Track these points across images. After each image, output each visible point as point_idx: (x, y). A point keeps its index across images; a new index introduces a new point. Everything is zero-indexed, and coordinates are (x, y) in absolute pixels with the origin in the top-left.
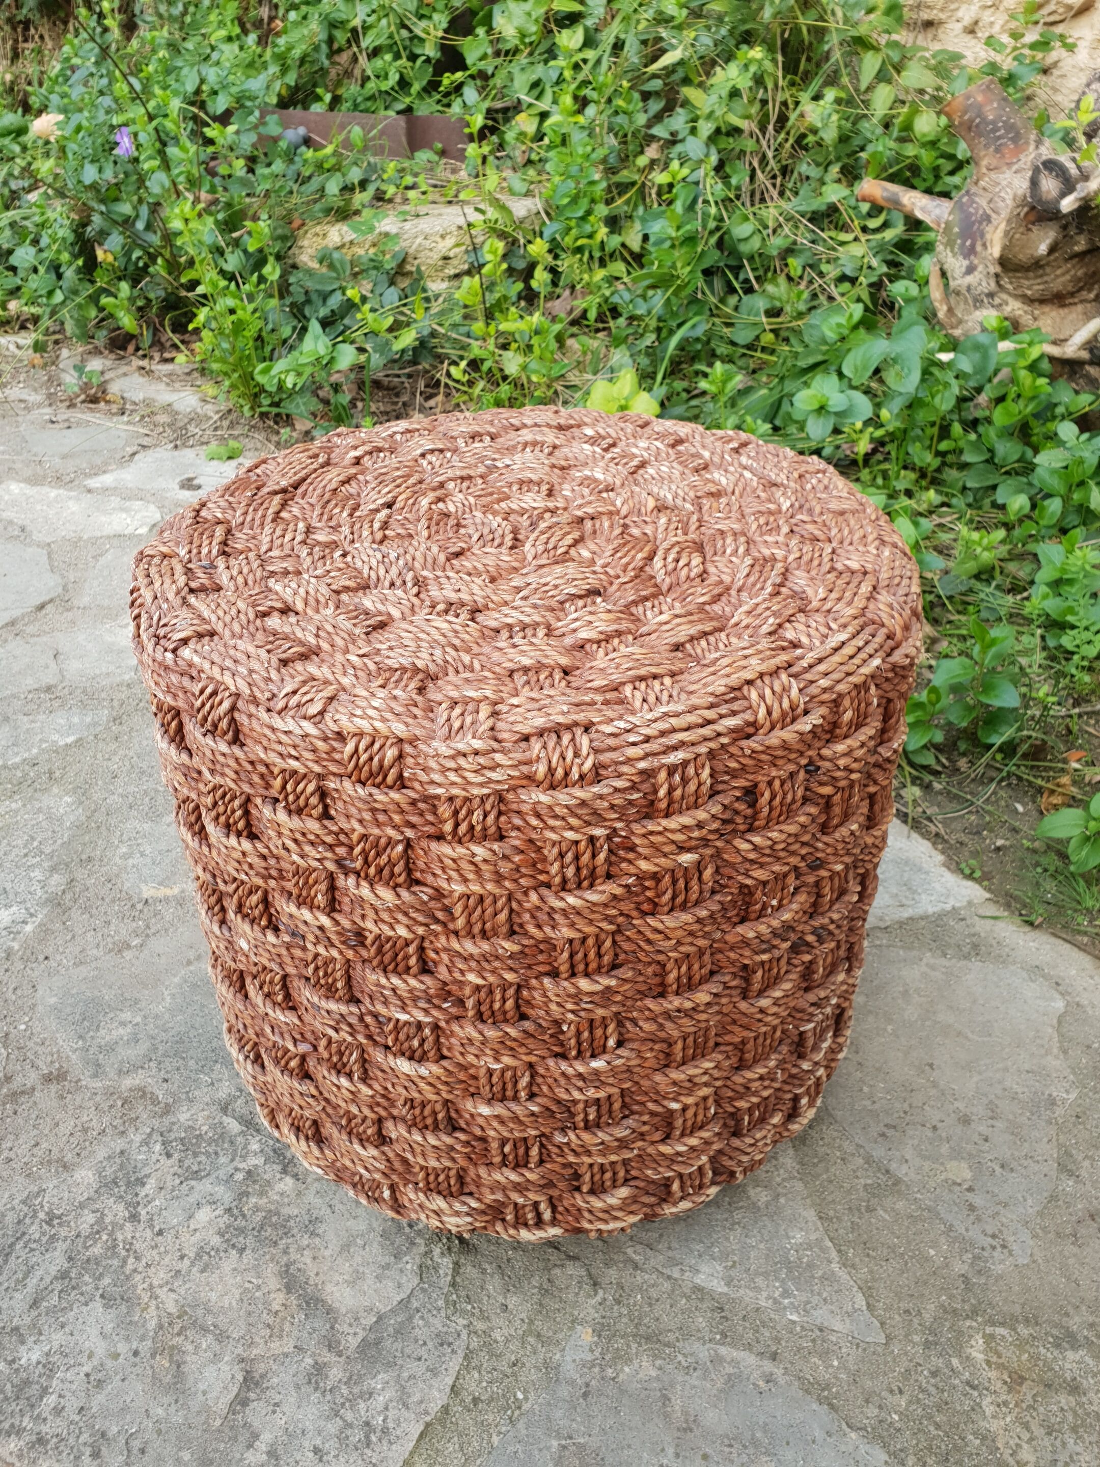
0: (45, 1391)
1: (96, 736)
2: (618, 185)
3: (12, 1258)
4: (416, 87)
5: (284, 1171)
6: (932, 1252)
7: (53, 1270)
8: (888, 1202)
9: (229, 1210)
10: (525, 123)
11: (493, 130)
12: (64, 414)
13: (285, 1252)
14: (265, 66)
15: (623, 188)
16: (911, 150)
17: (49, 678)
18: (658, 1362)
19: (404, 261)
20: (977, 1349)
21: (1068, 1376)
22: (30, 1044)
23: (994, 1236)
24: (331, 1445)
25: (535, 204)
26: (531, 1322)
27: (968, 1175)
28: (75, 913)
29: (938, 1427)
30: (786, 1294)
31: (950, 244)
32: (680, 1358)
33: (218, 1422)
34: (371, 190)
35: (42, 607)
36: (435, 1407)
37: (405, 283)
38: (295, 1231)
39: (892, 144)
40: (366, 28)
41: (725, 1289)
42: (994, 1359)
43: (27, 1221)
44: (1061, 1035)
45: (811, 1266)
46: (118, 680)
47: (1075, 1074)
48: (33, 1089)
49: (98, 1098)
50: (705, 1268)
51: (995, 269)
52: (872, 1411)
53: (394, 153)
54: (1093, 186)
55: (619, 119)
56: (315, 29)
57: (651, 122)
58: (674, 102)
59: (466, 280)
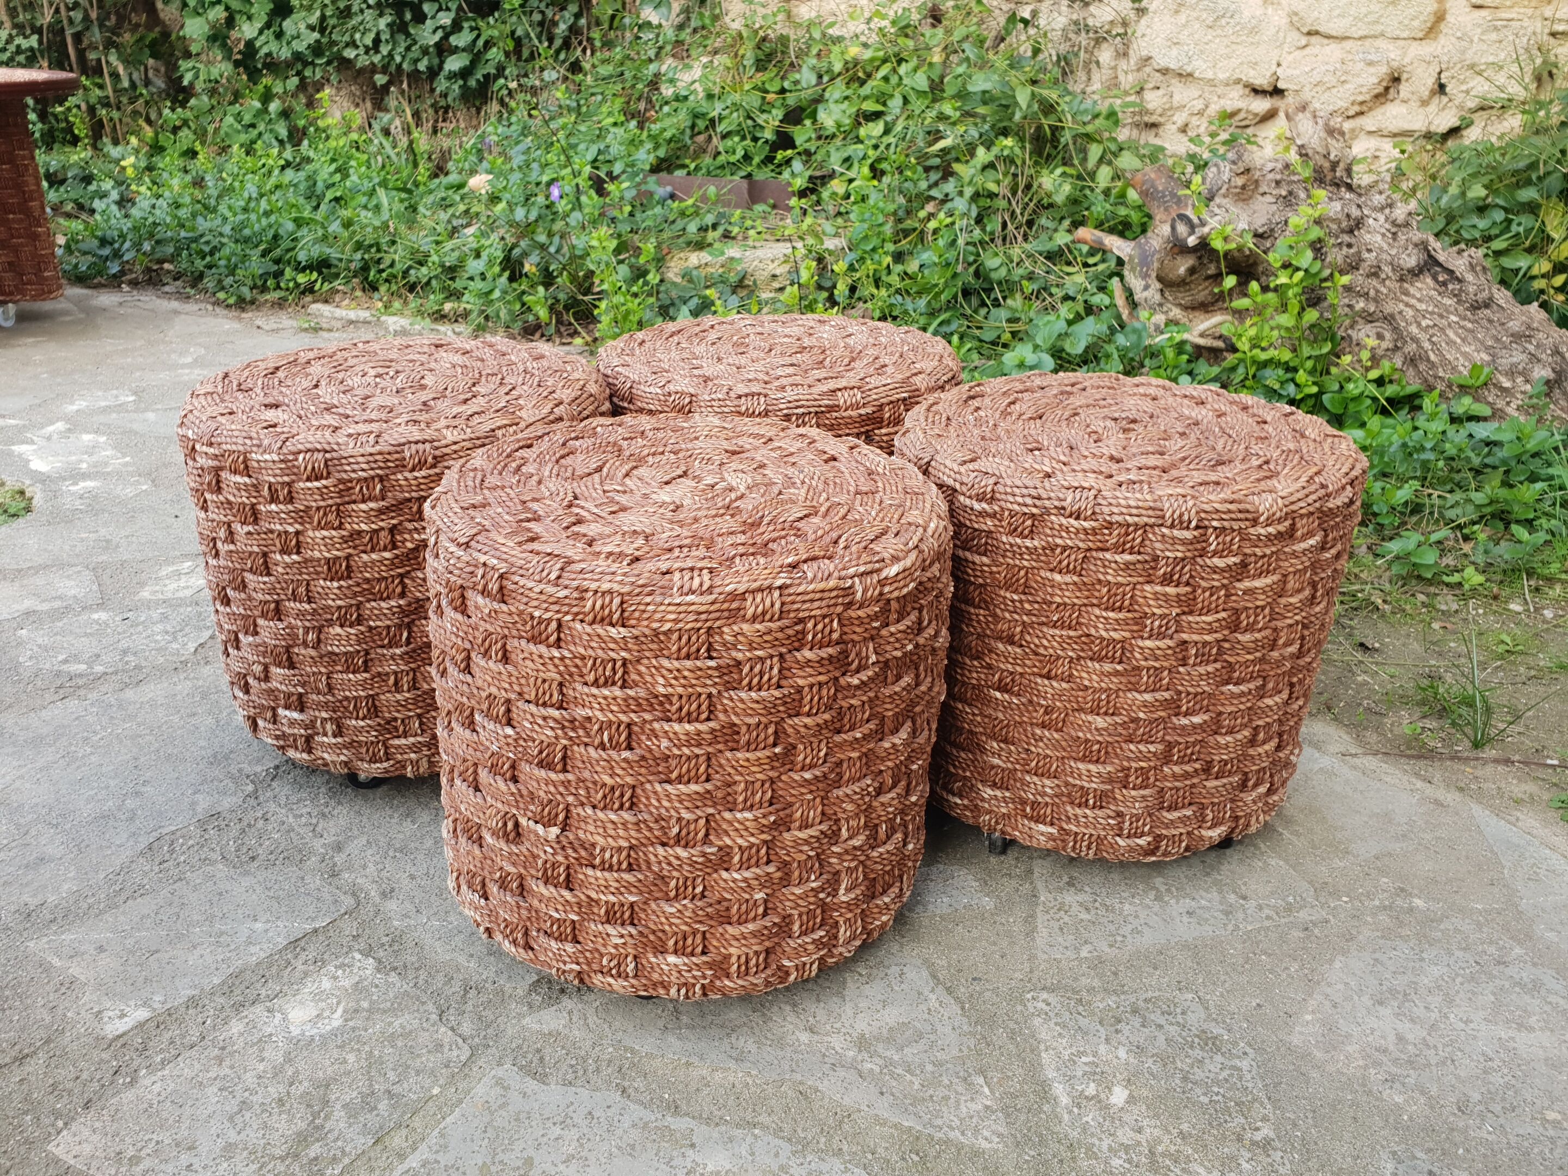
2: (903, 231)
4: (756, 160)
10: (837, 186)
11: (813, 191)
14: (641, 142)
15: (906, 233)
16: (1122, 211)
19: (744, 277)
25: (841, 242)
31: (1133, 270)
34: (720, 230)
37: (743, 293)
39: (1108, 206)
40: (721, 119)
51: (1158, 286)
53: (737, 206)
54: (1206, 230)
55: (906, 185)
56: (683, 118)
57: (930, 187)
58: (948, 173)
59: (789, 289)
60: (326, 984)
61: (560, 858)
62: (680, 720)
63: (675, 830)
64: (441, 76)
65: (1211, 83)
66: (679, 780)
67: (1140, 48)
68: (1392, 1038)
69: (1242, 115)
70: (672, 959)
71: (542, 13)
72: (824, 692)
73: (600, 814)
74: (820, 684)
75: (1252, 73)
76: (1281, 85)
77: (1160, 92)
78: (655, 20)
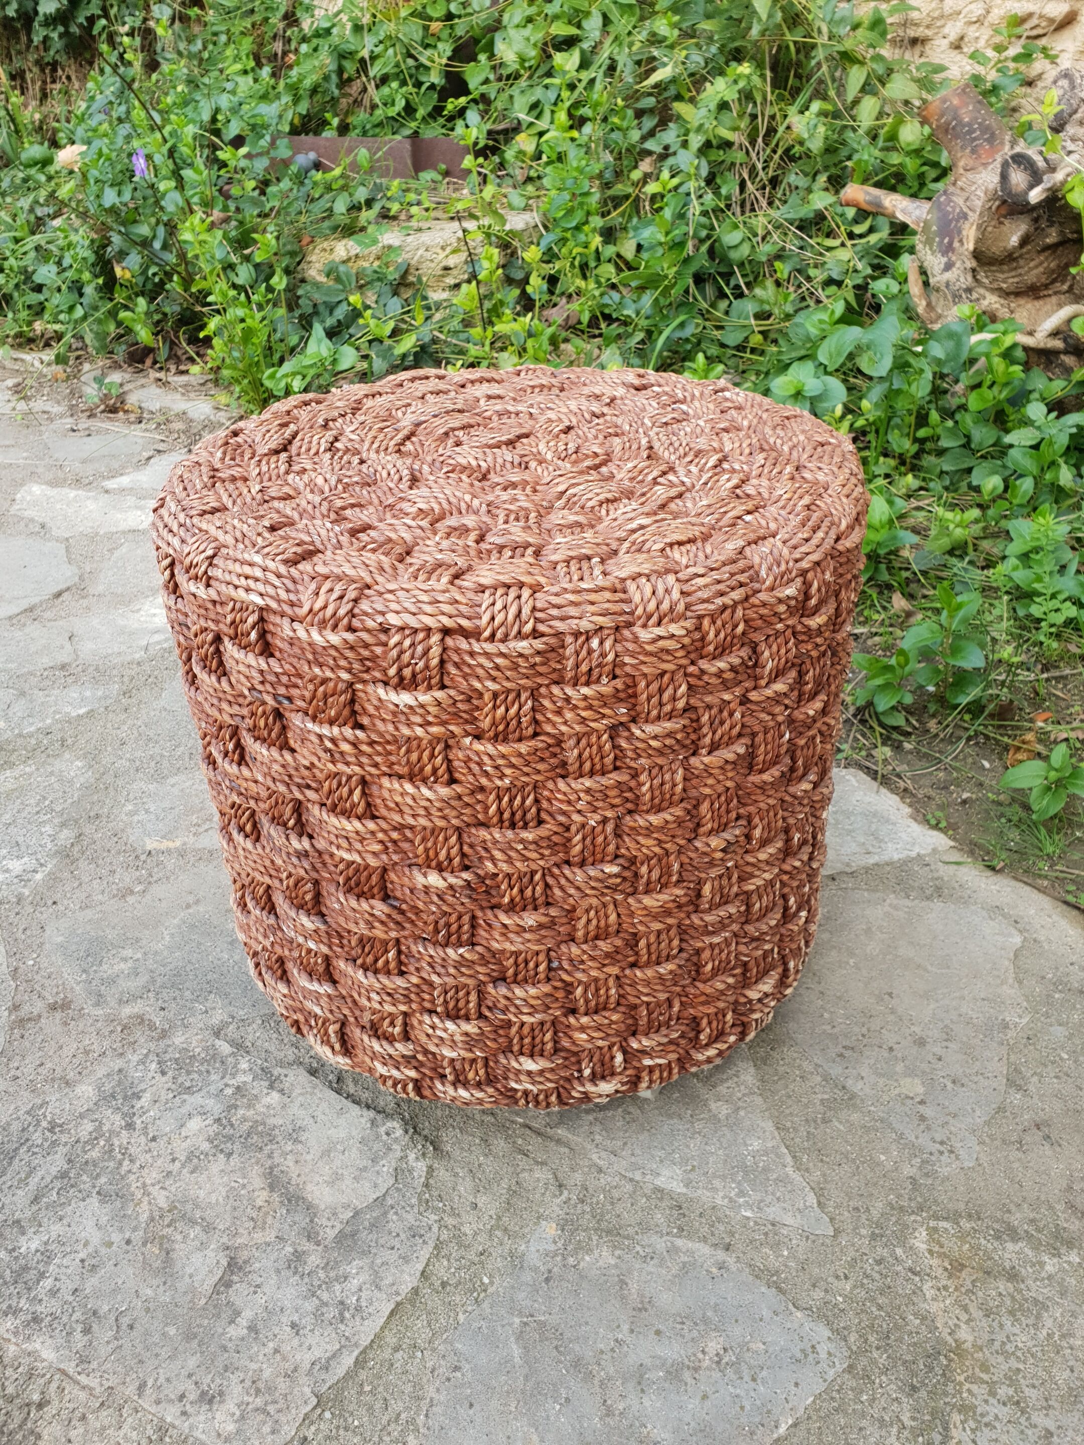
0: (42, 1275)
1: (106, 708)
3: (16, 1161)
4: (421, 112)
5: (271, 1087)
6: (883, 1158)
7: (54, 1171)
8: (843, 1115)
9: (218, 1120)
10: (525, 142)
11: (495, 150)
12: (84, 423)
13: (270, 1156)
14: (278, 97)
15: (617, 201)
16: (895, 159)
17: (64, 657)
18: (617, 1252)
19: (406, 272)
20: (920, 1241)
21: (1007, 1265)
22: (37, 977)
23: (942, 1143)
24: (308, 1321)
25: (533, 218)
26: (499, 1218)
27: (921, 1090)
28: (82, 864)
29: (880, 1308)
30: (742, 1193)
31: (929, 243)
32: (638, 1248)
33: (203, 1301)
34: (377, 208)
35: (58, 595)
36: (405, 1289)
37: (407, 293)
38: (280, 1139)
39: (875, 153)
40: (373, 58)
41: (684, 1190)
42: (936, 1249)
43: (31, 1129)
44: (1017, 967)
45: (766, 1170)
46: (129, 658)
47: (1028, 1001)
48: (40, 1016)
49: (99, 1024)
50: (666, 1172)
51: (971, 263)
52: (818, 1294)
53: (399, 174)
55: (614, 136)
56: (325, 60)
57: (644, 139)
58: (665, 118)
59: (464, 286)
64: (36, 24)
69: (1034, 21)
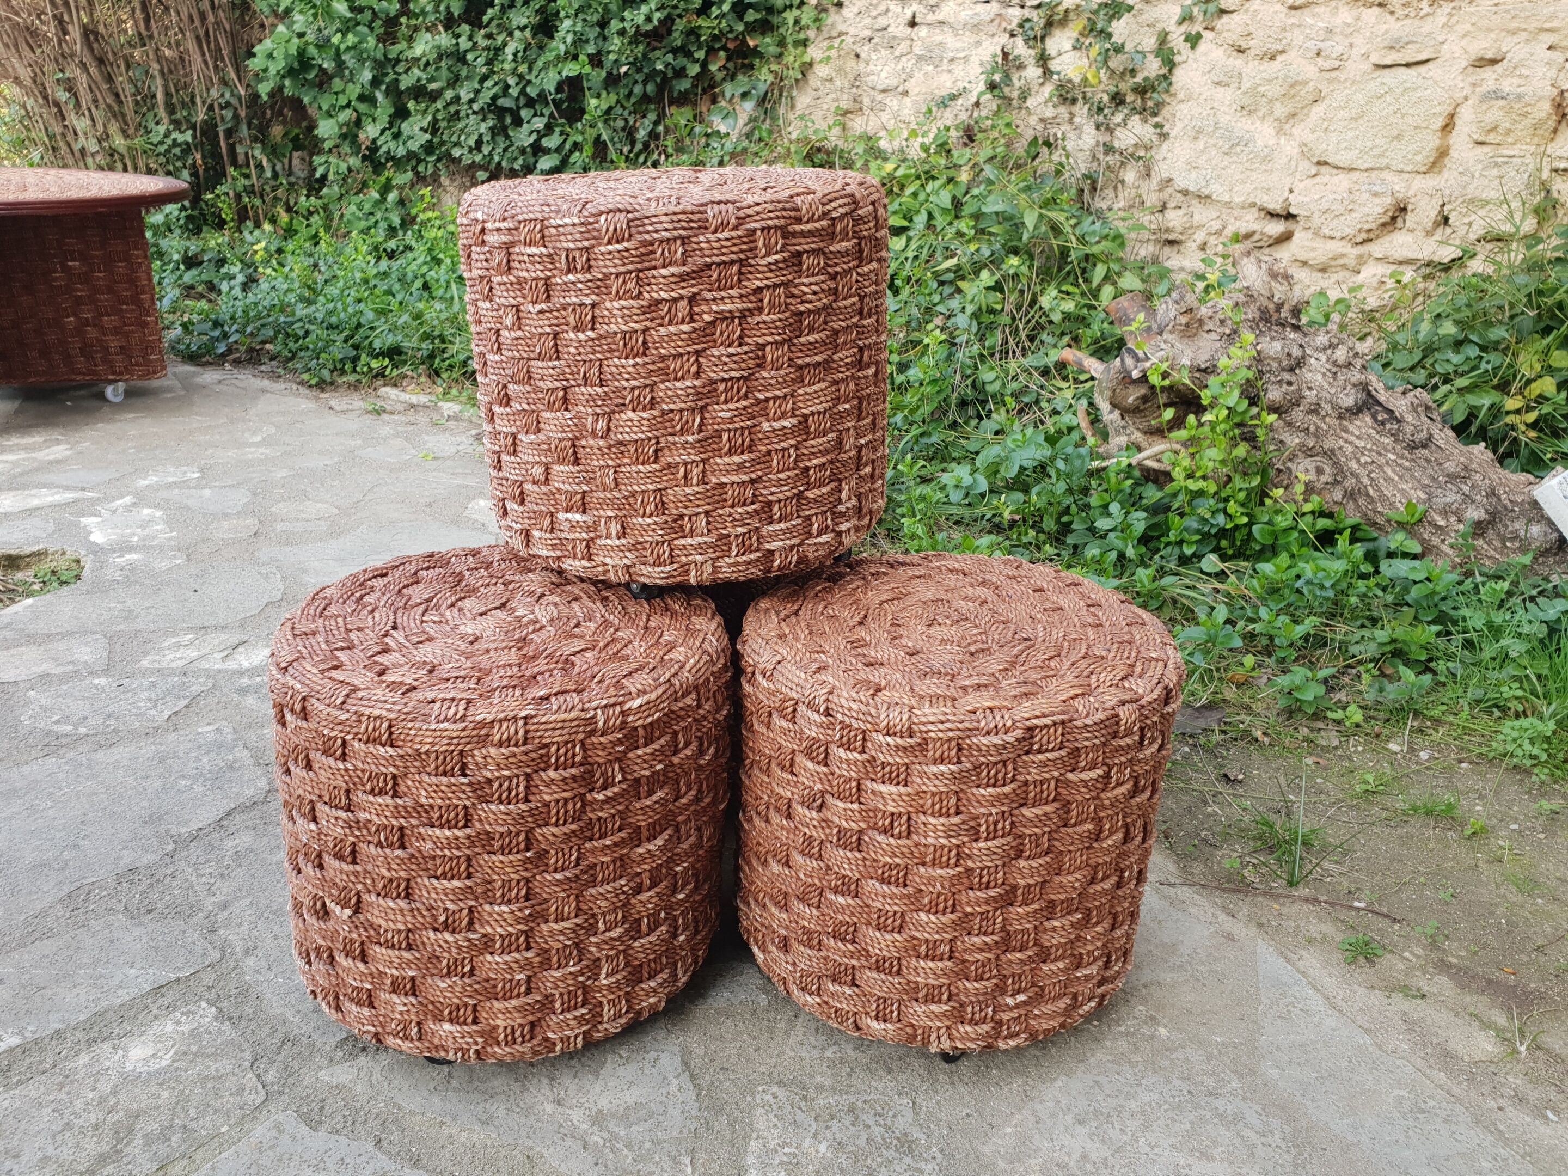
2: (913, 340)
15: (915, 344)
31: (1101, 393)
51: (1117, 410)
54: (1148, 364)
55: (919, 298)
57: (940, 301)
58: (956, 289)
60: (169, 1028)
61: (355, 936)
62: (442, 826)
63: (443, 918)
65: (1228, 205)
66: (444, 875)
67: (1162, 170)
68: (1076, 1155)
69: (1256, 237)
70: (447, 1026)
71: (626, 120)
72: (570, 806)
73: (381, 901)
74: (566, 801)
75: (1266, 198)
76: (1293, 211)
77: (1181, 212)
78: (723, 129)
